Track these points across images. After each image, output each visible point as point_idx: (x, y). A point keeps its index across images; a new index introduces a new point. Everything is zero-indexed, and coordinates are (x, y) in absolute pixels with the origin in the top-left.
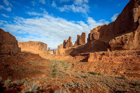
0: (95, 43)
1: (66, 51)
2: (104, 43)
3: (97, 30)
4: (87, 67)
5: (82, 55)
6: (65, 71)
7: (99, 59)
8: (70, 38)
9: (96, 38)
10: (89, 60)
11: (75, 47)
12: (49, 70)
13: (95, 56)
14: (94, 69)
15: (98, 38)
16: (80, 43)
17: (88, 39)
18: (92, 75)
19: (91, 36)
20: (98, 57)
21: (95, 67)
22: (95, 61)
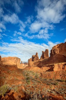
0: (57, 56)
1: (34, 63)
2: (64, 56)
3: (57, 47)
4: (54, 76)
5: (47, 66)
6: (36, 79)
7: (63, 68)
8: (37, 54)
9: (57, 53)
10: (54, 69)
11: (41, 60)
12: (24, 78)
13: (59, 66)
14: (60, 77)
15: (58, 52)
16: (45, 57)
17: (50, 54)
18: (60, 82)
19: (53, 51)
20: (61, 67)
21: (61, 76)
22: (59, 70)
